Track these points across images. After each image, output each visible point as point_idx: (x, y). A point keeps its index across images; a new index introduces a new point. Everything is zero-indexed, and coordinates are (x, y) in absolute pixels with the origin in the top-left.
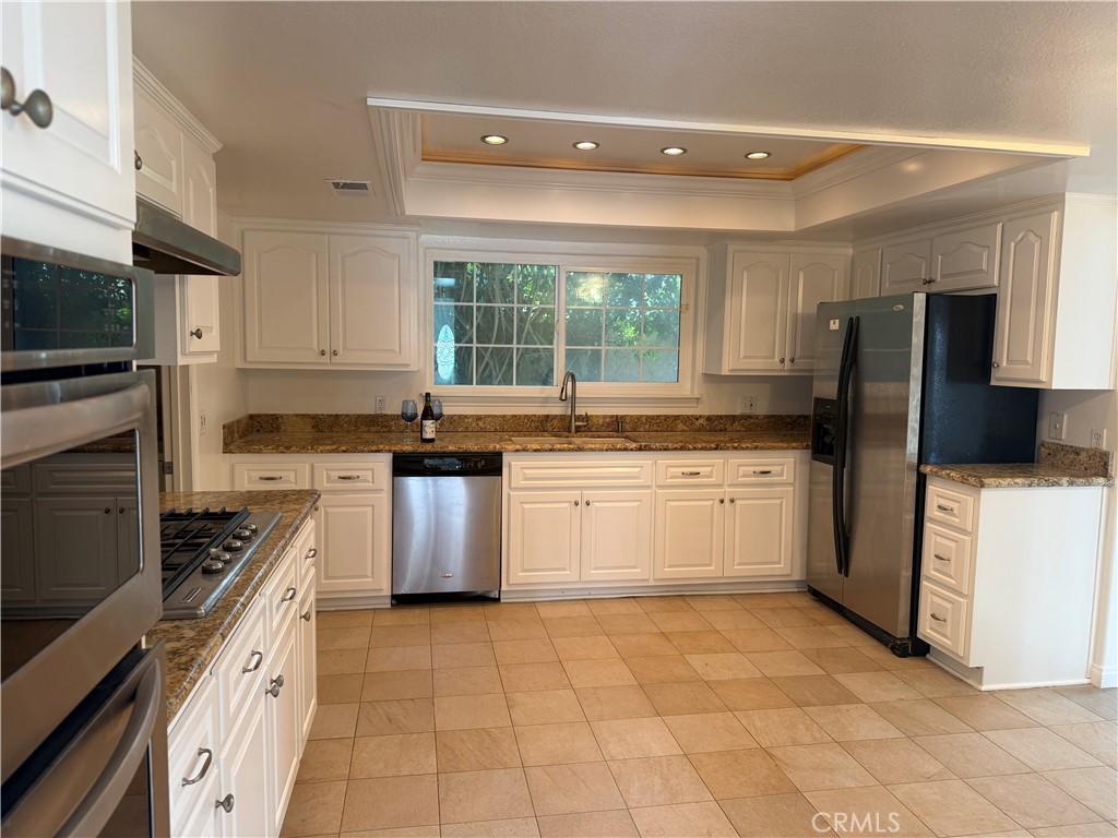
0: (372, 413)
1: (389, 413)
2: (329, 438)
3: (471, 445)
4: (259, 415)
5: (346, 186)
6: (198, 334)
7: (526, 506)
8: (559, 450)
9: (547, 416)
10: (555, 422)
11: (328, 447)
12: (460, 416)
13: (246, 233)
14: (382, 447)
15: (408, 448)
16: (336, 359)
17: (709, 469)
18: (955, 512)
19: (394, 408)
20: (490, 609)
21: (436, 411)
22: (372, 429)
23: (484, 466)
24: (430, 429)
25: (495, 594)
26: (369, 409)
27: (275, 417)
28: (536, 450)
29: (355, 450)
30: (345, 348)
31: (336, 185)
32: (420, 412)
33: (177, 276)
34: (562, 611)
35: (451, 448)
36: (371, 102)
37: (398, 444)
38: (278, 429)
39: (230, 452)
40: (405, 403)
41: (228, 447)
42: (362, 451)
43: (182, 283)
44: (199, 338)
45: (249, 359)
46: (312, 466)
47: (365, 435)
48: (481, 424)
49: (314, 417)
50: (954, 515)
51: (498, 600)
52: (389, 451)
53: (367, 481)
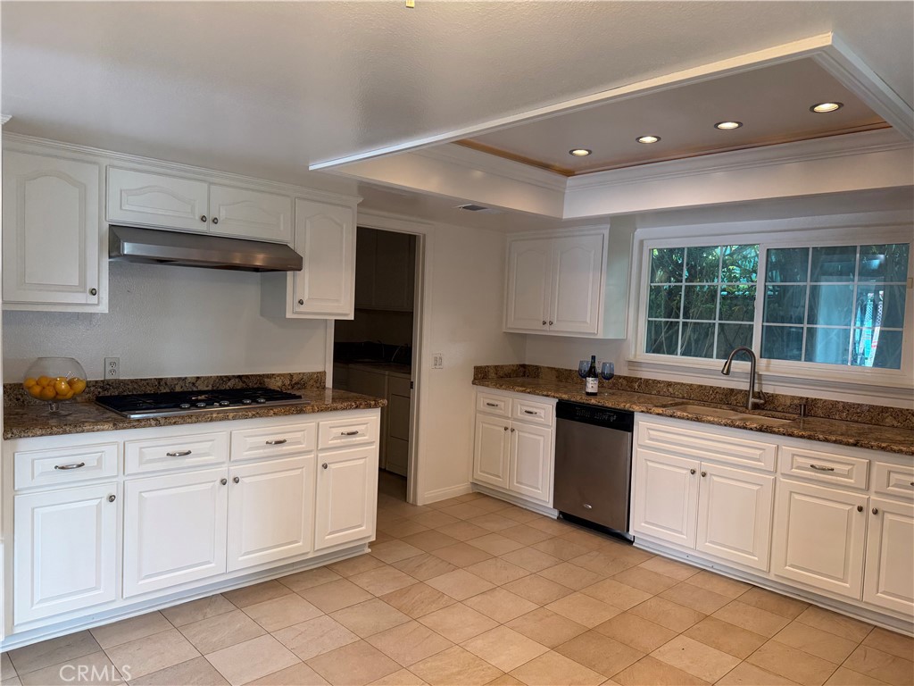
6: (301, 302)
7: (650, 464)
8: (679, 418)
9: (732, 390)
11: (521, 389)
14: (550, 393)
15: (565, 396)
16: (555, 328)
17: (847, 468)
24: (592, 385)
25: (630, 537)
27: (537, 368)
28: (658, 414)
29: (534, 393)
30: (557, 320)
34: (661, 568)
35: (594, 401)
37: (566, 393)
38: (538, 376)
39: (479, 385)
40: (581, 362)
41: (476, 382)
42: (538, 394)
46: (513, 400)
48: (671, 390)
49: (558, 370)
51: (632, 542)
52: (554, 397)
53: (541, 417)
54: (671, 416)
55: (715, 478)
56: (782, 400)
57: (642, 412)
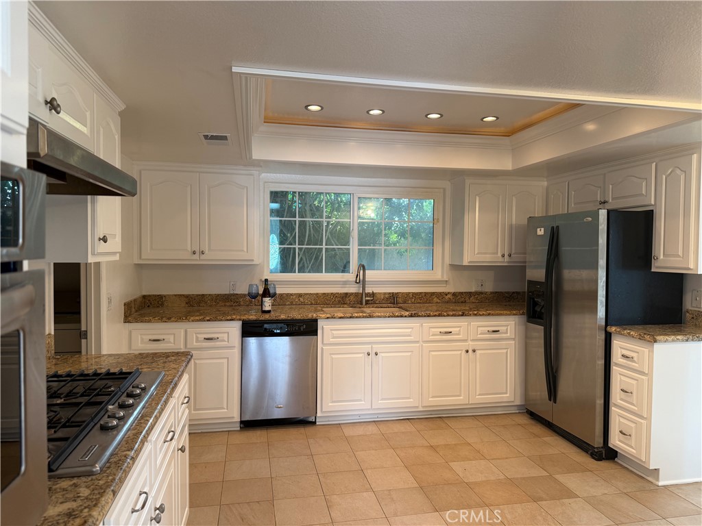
0: (227, 292)
1: (239, 293)
2: (198, 311)
3: (296, 314)
4: (149, 296)
5: (213, 138)
6: (104, 240)
7: (334, 356)
8: (356, 317)
9: (346, 294)
10: (352, 297)
11: (197, 318)
12: (287, 295)
13: (143, 172)
14: (234, 317)
15: (253, 317)
16: (203, 257)
17: (458, 329)
18: (635, 359)
19: (242, 289)
20: (309, 430)
21: (272, 291)
22: (228, 304)
23: (304, 329)
24: (268, 303)
25: (312, 419)
26: (225, 290)
27: (161, 297)
28: (341, 318)
29: (216, 319)
30: (209, 249)
31: (206, 137)
32: (261, 291)
33: (89, 197)
34: (360, 431)
35: (283, 317)
36: (235, 69)
37: (246, 314)
38: (162, 305)
39: (129, 322)
40: (251, 286)
41: (127, 319)
42: (221, 320)
43: (93, 202)
44: (105, 242)
45: (143, 257)
46: (186, 331)
47: (223, 309)
48: (301, 299)
49: (187, 296)
50: (634, 362)
51: (314, 423)
52: (240, 320)
53: (224, 341)
54: (351, 317)
55: (383, 355)
56: (378, 296)
57: (328, 318)
